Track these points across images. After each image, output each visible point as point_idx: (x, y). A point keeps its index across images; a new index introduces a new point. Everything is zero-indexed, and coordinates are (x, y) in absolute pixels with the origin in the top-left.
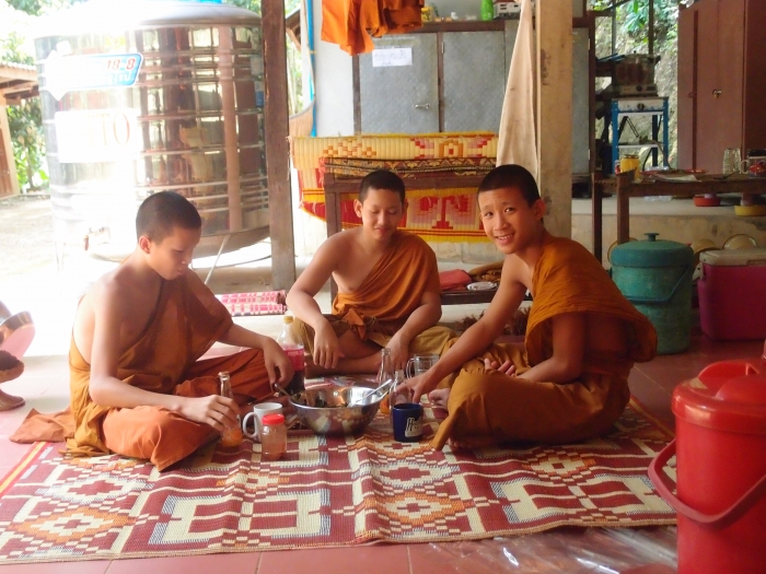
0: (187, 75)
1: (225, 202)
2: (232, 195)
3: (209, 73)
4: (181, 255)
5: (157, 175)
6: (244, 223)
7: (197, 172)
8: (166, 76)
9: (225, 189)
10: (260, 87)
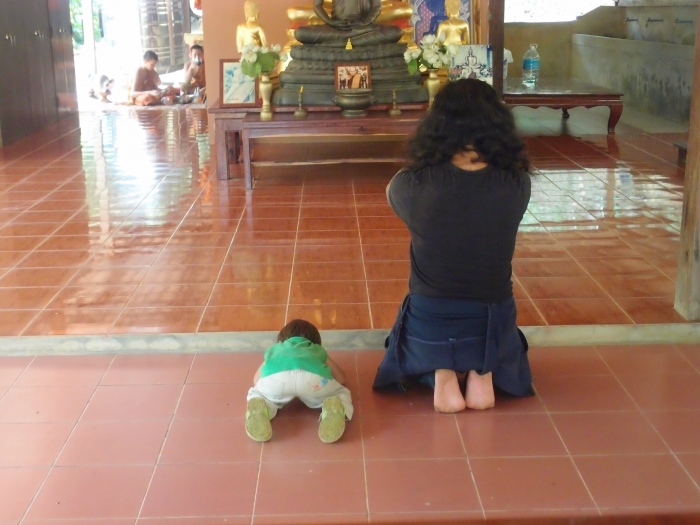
0: (155, 9)
1: (169, 54)
2: (172, 52)
3: (163, 8)
4: (153, 66)
5: (145, 44)
6: (176, 62)
7: (159, 43)
8: (148, 10)
9: (168, 50)
10: (181, 13)
